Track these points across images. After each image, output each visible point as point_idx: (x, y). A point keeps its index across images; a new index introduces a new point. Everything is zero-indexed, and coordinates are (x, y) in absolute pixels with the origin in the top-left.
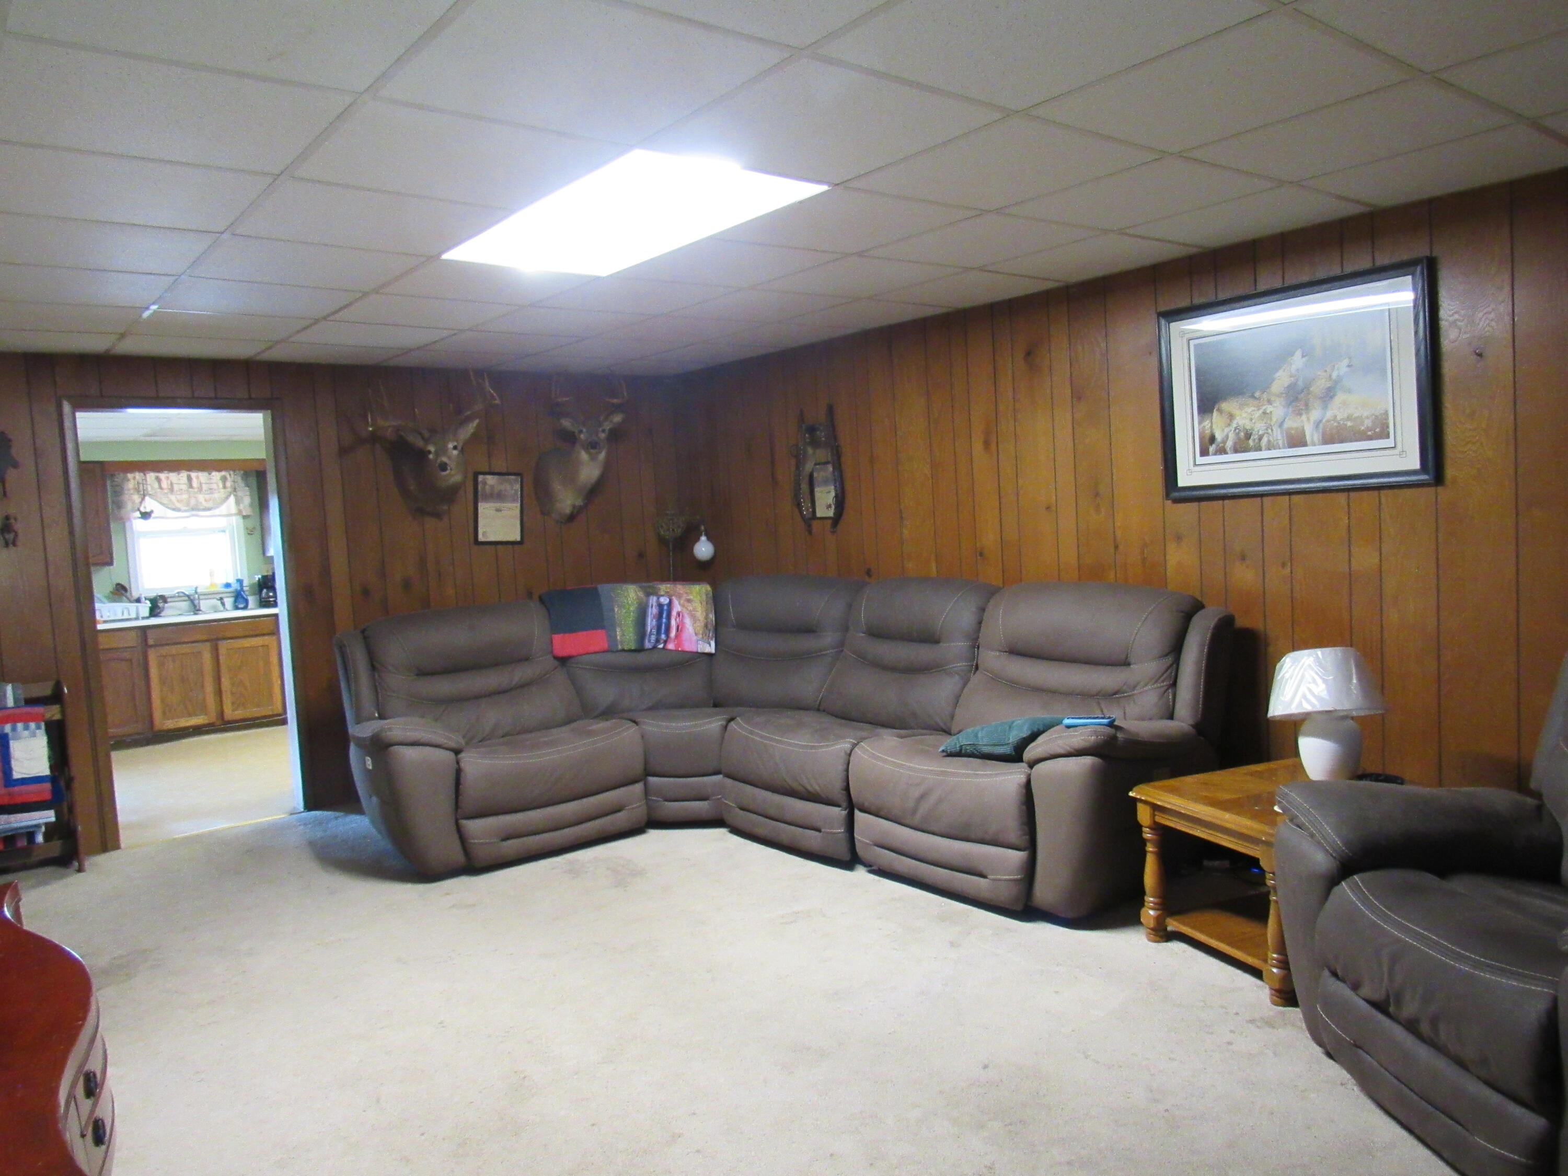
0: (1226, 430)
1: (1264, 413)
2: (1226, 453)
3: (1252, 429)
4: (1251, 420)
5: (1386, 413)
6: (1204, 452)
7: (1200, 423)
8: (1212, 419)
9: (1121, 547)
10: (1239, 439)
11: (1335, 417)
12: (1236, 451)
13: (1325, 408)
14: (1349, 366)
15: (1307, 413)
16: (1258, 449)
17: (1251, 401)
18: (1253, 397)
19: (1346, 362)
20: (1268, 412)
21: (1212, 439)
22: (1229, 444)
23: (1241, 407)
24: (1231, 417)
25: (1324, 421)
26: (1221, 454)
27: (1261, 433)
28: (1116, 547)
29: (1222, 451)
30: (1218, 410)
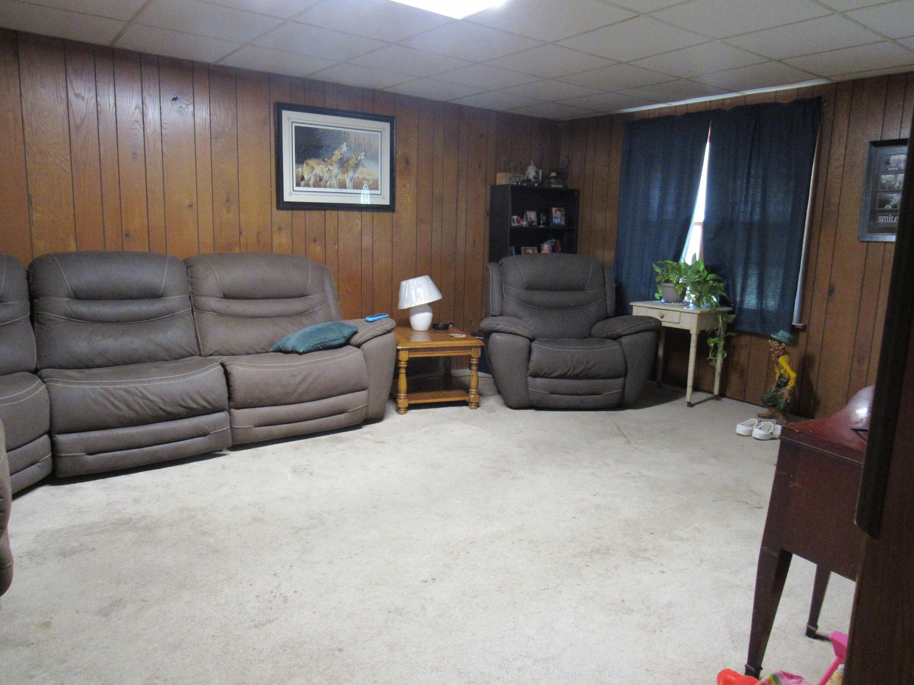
0: (310, 175)
1: (329, 170)
2: (309, 186)
3: (323, 176)
4: (323, 172)
5: (378, 179)
6: (298, 185)
7: (296, 168)
8: (303, 168)
9: (244, 234)
10: (317, 181)
11: (358, 177)
12: (315, 186)
13: (354, 172)
14: (365, 155)
15: (347, 173)
16: (326, 187)
17: (323, 162)
18: (324, 160)
19: (364, 153)
20: (331, 169)
21: (303, 178)
22: (311, 182)
23: (318, 164)
24: (313, 168)
25: (354, 178)
26: (307, 187)
27: (327, 179)
28: (241, 233)
29: (307, 185)
30: (306, 163)
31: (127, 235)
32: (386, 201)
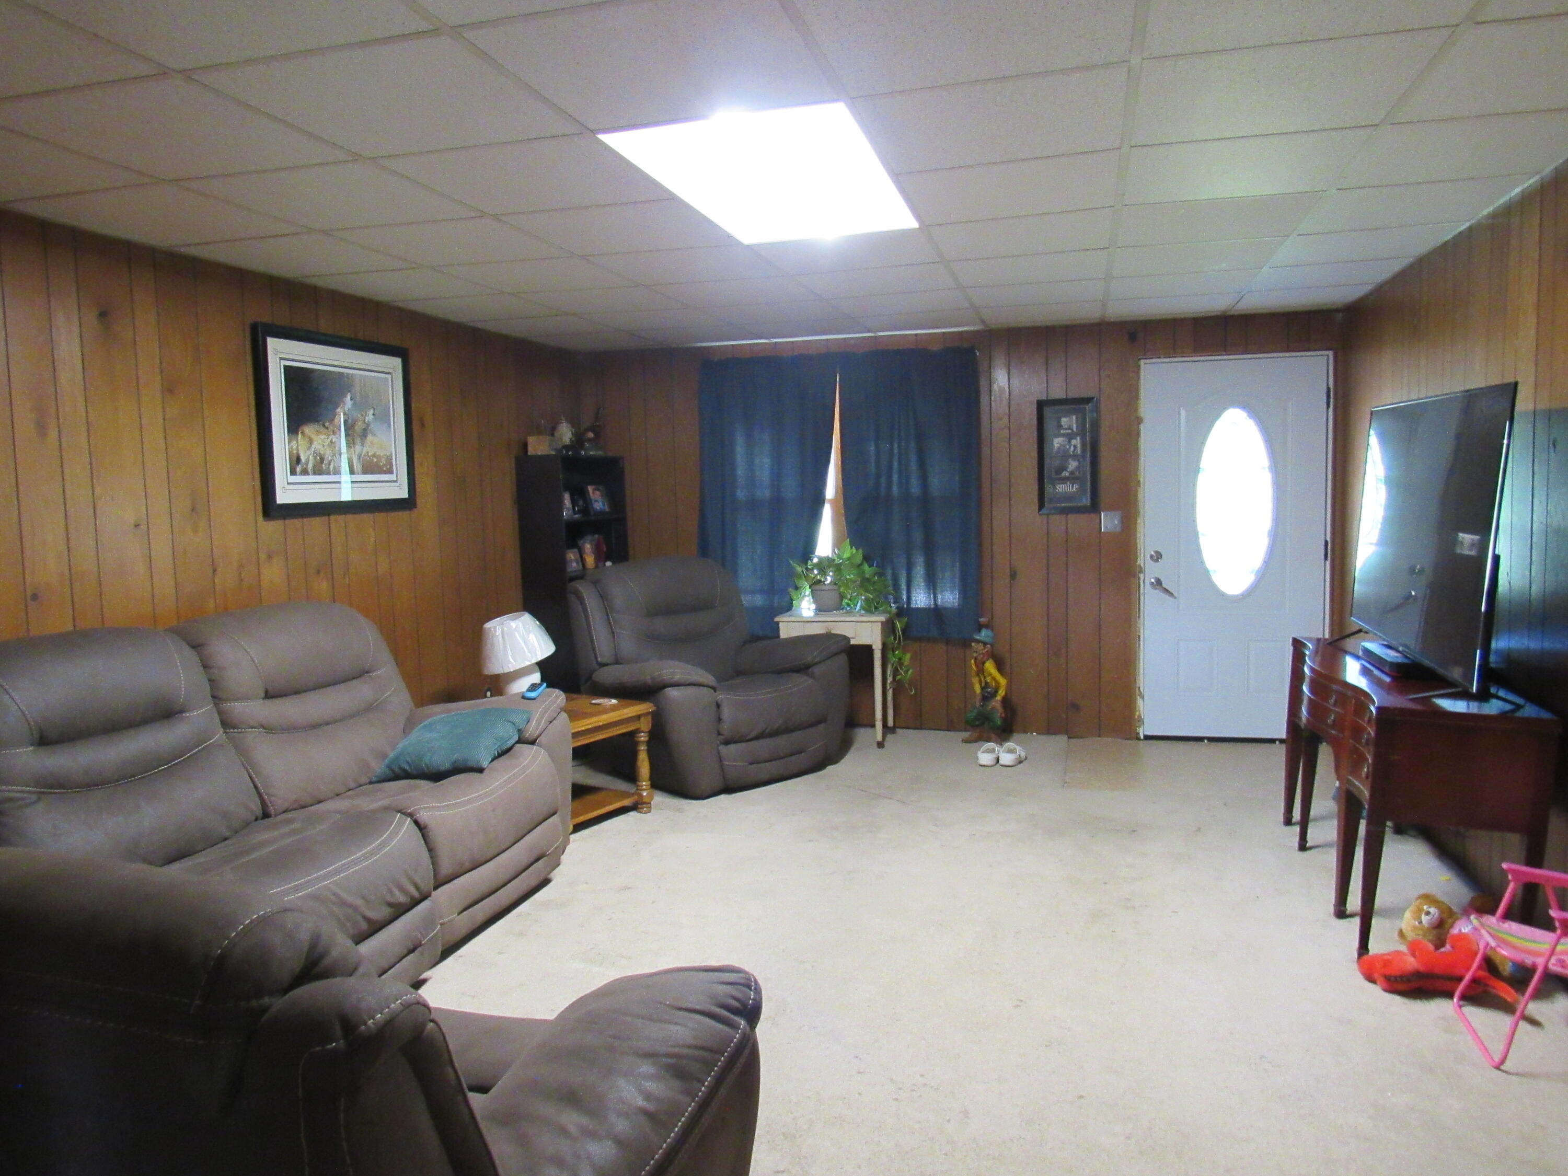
0: (308, 452)
1: (331, 441)
2: (308, 474)
3: (324, 455)
4: (324, 446)
5: (391, 455)
6: (293, 472)
7: (289, 442)
8: (297, 439)
9: (219, 570)
10: (316, 462)
11: (368, 453)
12: (315, 473)
13: (362, 445)
14: (374, 415)
15: (354, 447)
16: (328, 473)
17: (322, 429)
18: (324, 426)
19: (371, 412)
20: (333, 441)
21: (298, 460)
22: (310, 466)
23: (318, 432)
24: (311, 441)
25: (363, 455)
26: (304, 475)
27: (330, 458)
28: (215, 571)
29: (305, 472)
30: (303, 433)
31: (35, 597)
32: (404, 494)
